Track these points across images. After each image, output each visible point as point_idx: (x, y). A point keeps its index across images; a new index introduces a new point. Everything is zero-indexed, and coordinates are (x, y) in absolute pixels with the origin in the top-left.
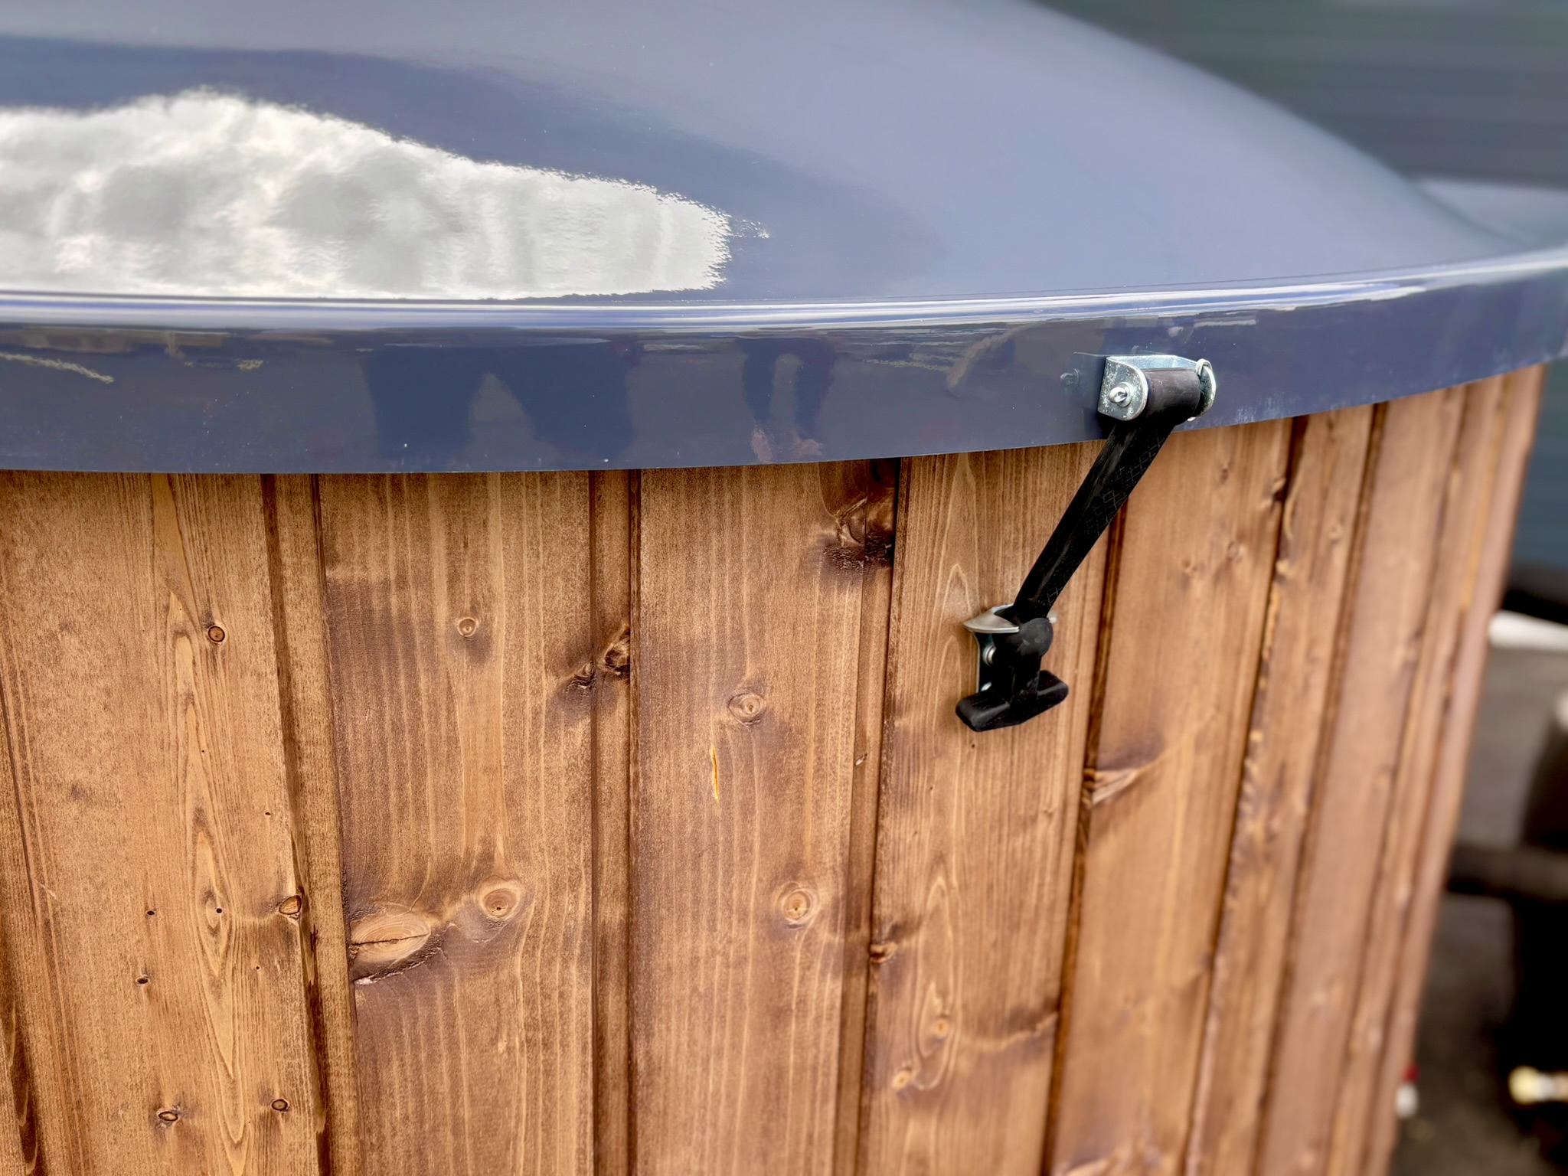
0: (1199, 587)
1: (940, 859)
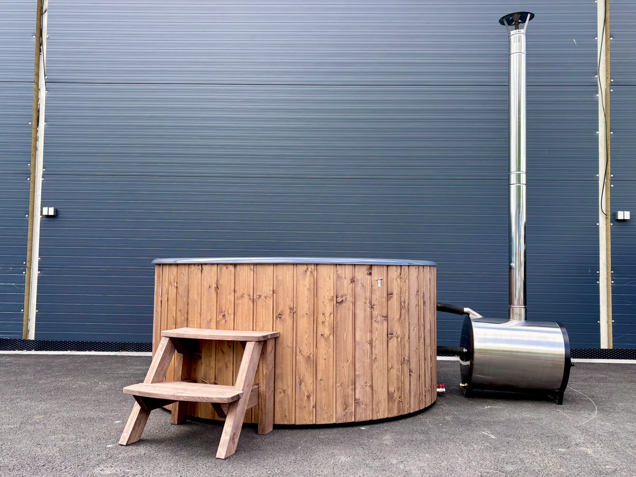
0: (395, 280)
1: (376, 299)
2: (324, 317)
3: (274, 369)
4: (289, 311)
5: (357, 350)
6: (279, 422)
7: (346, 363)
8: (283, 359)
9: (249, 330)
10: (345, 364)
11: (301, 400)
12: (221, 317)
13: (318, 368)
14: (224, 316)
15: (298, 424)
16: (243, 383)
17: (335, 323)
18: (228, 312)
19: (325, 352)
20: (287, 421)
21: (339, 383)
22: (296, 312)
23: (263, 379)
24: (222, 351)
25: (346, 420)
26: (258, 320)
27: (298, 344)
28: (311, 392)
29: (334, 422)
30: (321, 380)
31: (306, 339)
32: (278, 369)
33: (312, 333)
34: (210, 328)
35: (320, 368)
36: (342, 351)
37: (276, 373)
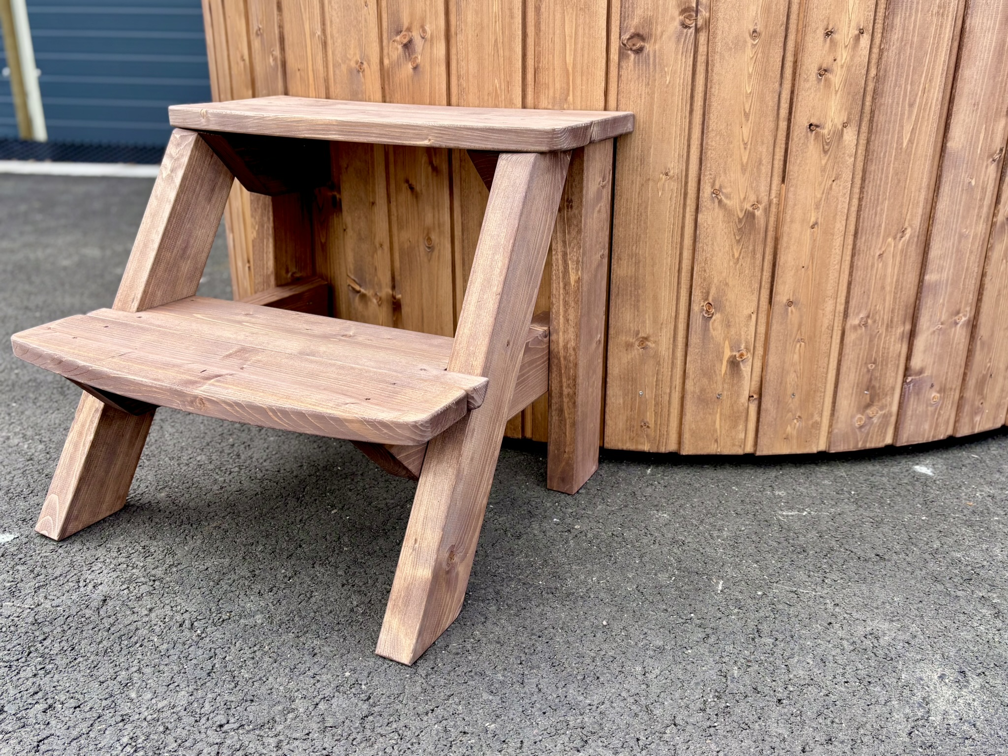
2: (830, 47)
3: (606, 261)
4: (676, 23)
5: (945, 189)
6: (617, 441)
7: (895, 238)
8: (645, 223)
9: (510, 104)
10: (889, 245)
11: (708, 373)
12: (395, 51)
13: (782, 259)
14: (408, 46)
15: (690, 453)
16: (487, 340)
17: (873, 72)
18: (424, 31)
19: (819, 196)
20: (649, 441)
21: (858, 314)
22: (708, 23)
23: (566, 303)
24: (412, 188)
25: (865, 442)
26: (544, 63)
27: (708, 164)
28: (747, 349)
29: (822, 447)
30: (790, 303)
31: (745, 144)
32: (624, 262)
33: (771, 118)
34: (360, 96)
35: (787, 259)
36: (884, 193)
37: (613, 277)
